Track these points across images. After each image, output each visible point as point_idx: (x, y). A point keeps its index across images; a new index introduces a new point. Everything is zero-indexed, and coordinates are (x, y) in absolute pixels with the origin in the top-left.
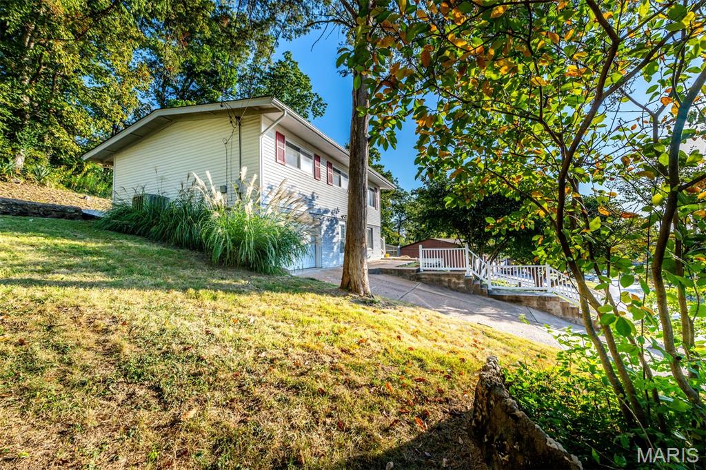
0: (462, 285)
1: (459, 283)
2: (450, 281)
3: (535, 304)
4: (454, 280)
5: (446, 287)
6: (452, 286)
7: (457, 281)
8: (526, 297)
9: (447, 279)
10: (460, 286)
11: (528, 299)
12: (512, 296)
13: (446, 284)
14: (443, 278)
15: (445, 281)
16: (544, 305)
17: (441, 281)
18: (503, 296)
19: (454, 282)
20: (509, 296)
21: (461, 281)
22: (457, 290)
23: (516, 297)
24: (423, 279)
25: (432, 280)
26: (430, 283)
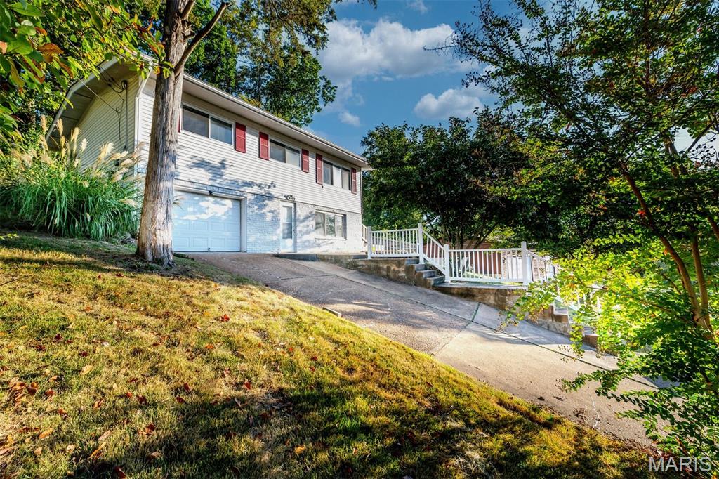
0: (402, 274)
1: (399, 272)
2: (389, 268)
3: (491, 299)
4: (393, 267)
5: (384, 276)
6: (391, 275)
7: (397, 269)
8: (480, 289)
9: (385, 267)
10: (400, 275)
11: (484, 292)
12: (462, 289)
13: (384, 273)
14: (381, 266)
15: (383, 269)
16: (504, 301)
17: (379, 269)
18: (451, 288)
19: (394, 270)
20: (459, 289)
21: (402, 269)
22: (396, 280)
23: (468, 290)
24: (358, 266)
25: (369, 268)
26: (368, 271)
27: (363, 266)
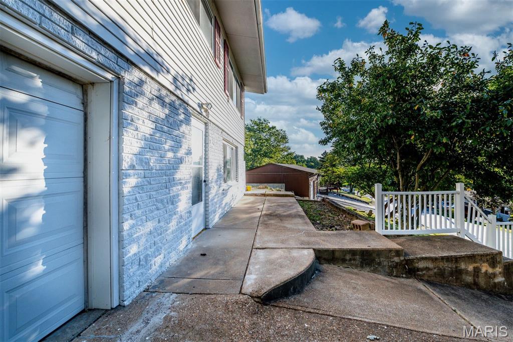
2: (477, 270)
4: (485, 267)
5: (468, 286)
6: (482, 281)
7: (491, 270)
9: (470, 268)
13: (469, 279)
15: (467, 272)
17: (458, 272)
19: (485, 273)
22: (489, 290)
24: (418, 270)
25: (441, 273)
26: (438, 279)
27: (427, 269)
